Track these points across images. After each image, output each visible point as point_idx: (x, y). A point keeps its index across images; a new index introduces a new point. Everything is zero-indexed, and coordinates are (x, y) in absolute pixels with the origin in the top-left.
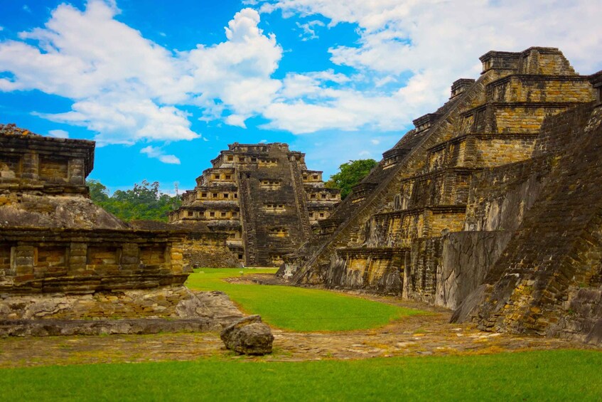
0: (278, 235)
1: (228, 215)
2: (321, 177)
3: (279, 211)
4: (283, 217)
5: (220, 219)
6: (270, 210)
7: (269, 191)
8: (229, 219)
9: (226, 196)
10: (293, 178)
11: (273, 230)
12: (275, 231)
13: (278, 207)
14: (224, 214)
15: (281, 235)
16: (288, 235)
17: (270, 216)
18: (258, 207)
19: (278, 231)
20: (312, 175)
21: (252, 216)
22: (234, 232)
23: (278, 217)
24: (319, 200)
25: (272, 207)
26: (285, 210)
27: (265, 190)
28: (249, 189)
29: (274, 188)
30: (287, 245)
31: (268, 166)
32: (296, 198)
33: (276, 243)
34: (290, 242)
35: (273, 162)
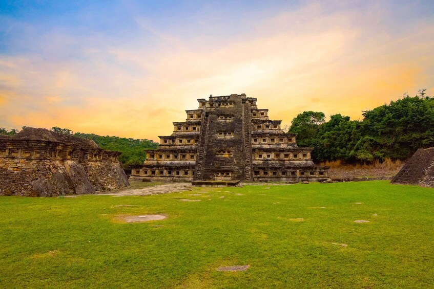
0: (223, 156)
1: (192, 141)
2: (267, 114)
3: (228, 137)
4: (230, 141)
5: (185, 145)
6: (221, 137)
7: (224, 123)
8: (192, 145)
9: (194, 129)
10: (243, 114)
11: (219, 152)
12: (222, 153)
13: (227, 134)
14: (189, 141)
15: (226, 155)
16: (232, 156)
17: (221, 141)
18: (212, 134)
19: (224, 152)
20: (260, 112)
21: (206, 141)
22: (193, 154)
23: (226, 142)
24: (263, 130)
25: (223, 134)
26: (233, 137)
27: (221, 122)
28: (208, 122)
29: (228, 121)
30: (229, 164)
31: (226, 107)
32: (244, 128)
33: (221, 162)
34: (233, 161)
35: (231, 104)
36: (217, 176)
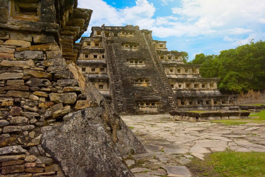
0: (141, 85)
1: (97, 70)
2: (165, 46)
3: (140, 66)
4: (143, 70)
5: (90, 74)
6: (133, 65)
7: (130, 52)
8: (98, 73)
9: (95, 57)
10: (147, 44)
11: (137, 81)
12: (139, 81)
13: (139, 63)
14: (93, 70)
15: (144, 84)
16: (151, 85)
17: (133, 69)
18: (123, 62)
19: (142, 81)
20: (159, 44)
21: (118, 69)
22: (102, 84)
23: (139, 70)
24: (166, 61)
25: (134, 63)
26: (144, 65)
27: (126, 51)
28: (113, 50)
29: (133, 50)
30: (151, 93)
31: (127, 36)
32: (152, 57)
33: (141, 92)
34: (153, 91)
35: (131, 34)
36: (142, 107)
